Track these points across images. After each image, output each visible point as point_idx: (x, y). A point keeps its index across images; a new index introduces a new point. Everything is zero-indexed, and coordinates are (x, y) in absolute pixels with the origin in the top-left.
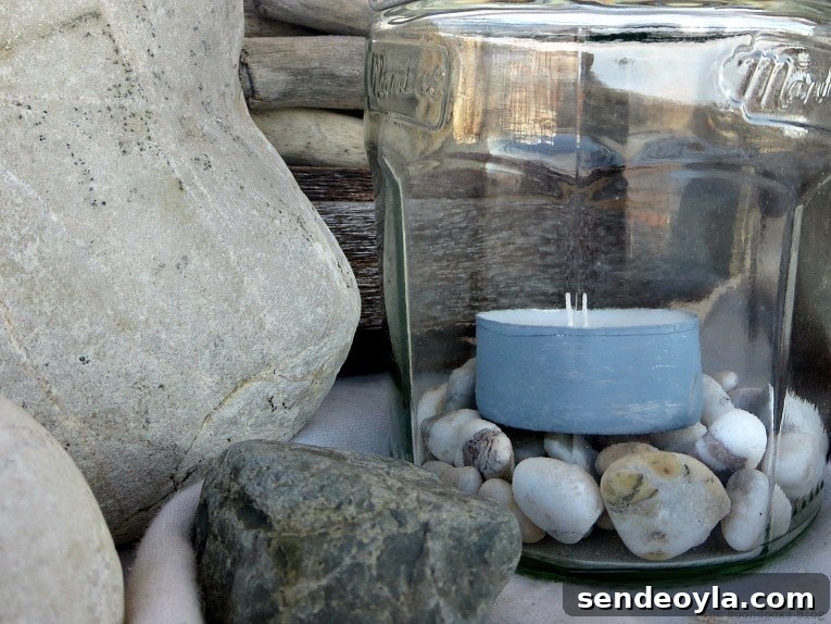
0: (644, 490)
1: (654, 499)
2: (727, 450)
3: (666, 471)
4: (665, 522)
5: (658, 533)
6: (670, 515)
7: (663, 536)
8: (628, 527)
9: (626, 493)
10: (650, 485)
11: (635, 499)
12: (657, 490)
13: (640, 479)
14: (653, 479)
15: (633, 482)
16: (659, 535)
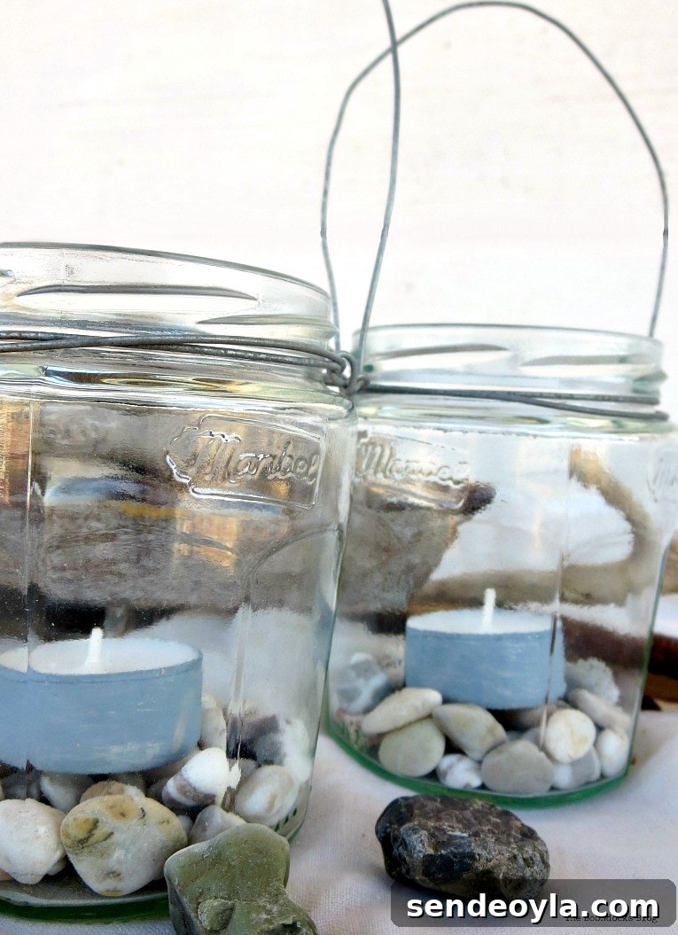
0: (98, 834)
1: (109, 841)
2: (194, 788)
3: (123, 815)
4: (119, 862)
5: (113, 873)
6: (125, 855)
7: (119, 875)
8: (83, 867)
9: (81, 837)
10: (106, 829)
11: (90, 842)
12: (112, 833)
13: (95, 823)
14: (108, 822)
15: (89, 826)
16: (116, 874)
